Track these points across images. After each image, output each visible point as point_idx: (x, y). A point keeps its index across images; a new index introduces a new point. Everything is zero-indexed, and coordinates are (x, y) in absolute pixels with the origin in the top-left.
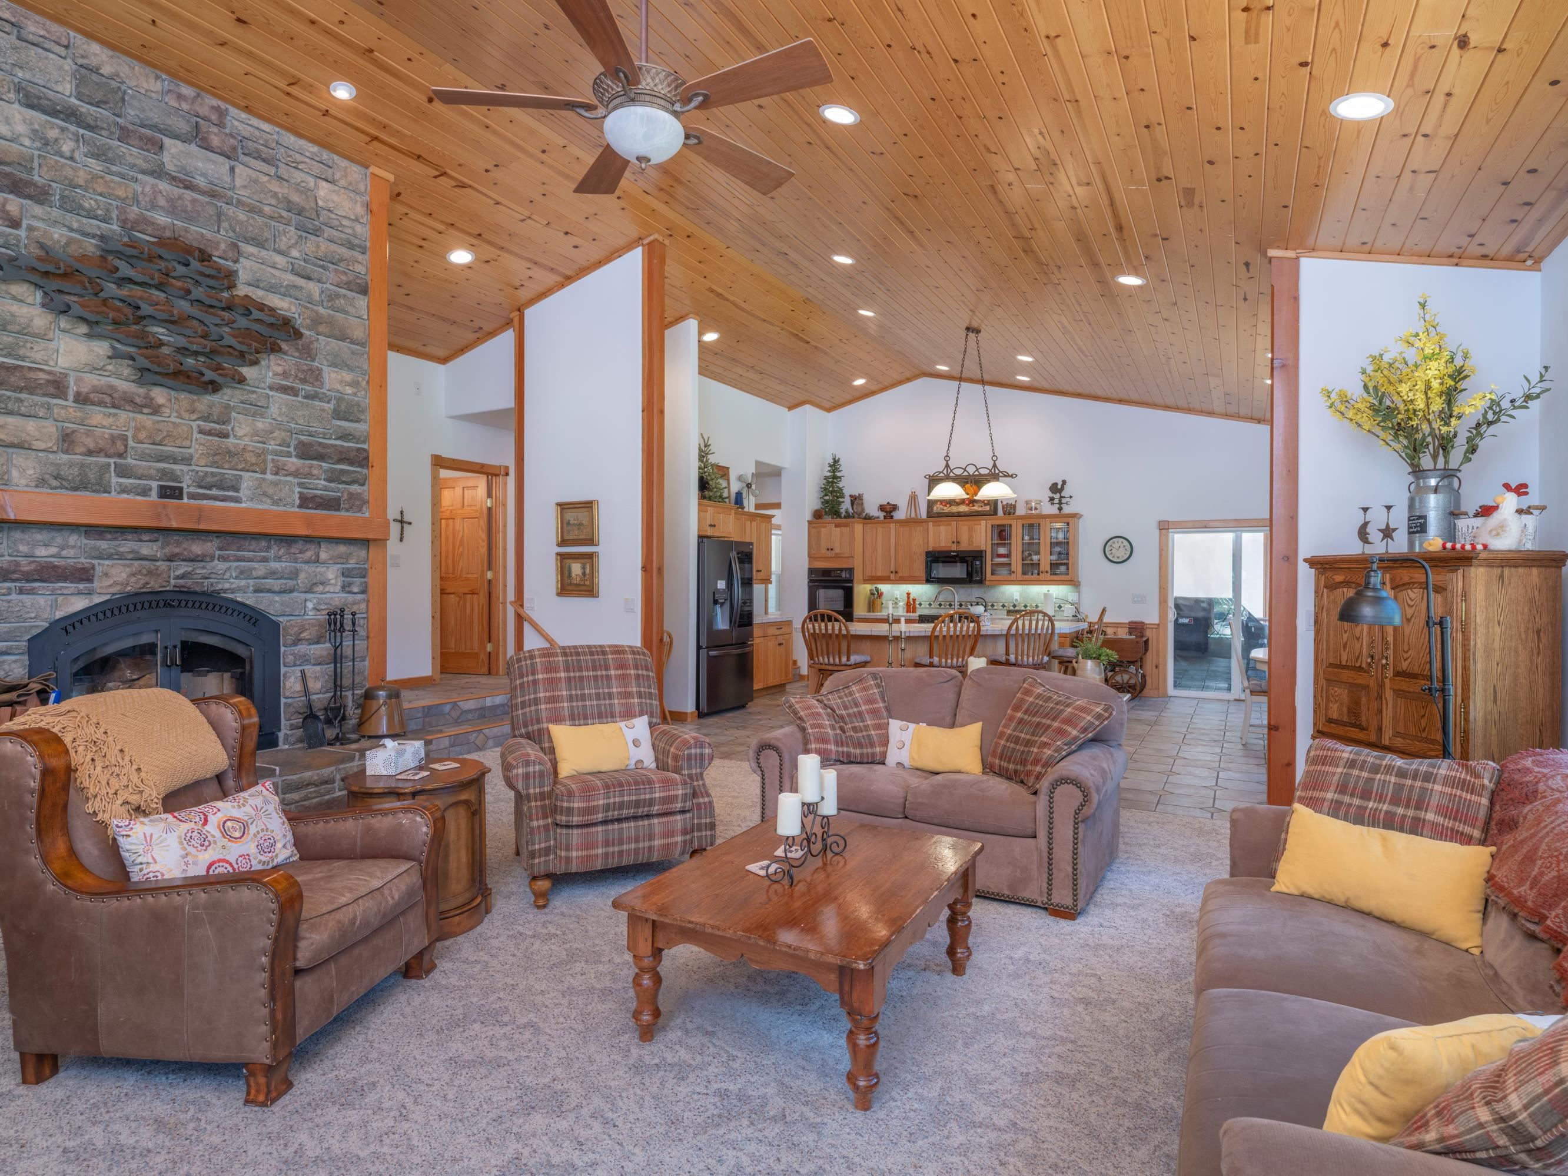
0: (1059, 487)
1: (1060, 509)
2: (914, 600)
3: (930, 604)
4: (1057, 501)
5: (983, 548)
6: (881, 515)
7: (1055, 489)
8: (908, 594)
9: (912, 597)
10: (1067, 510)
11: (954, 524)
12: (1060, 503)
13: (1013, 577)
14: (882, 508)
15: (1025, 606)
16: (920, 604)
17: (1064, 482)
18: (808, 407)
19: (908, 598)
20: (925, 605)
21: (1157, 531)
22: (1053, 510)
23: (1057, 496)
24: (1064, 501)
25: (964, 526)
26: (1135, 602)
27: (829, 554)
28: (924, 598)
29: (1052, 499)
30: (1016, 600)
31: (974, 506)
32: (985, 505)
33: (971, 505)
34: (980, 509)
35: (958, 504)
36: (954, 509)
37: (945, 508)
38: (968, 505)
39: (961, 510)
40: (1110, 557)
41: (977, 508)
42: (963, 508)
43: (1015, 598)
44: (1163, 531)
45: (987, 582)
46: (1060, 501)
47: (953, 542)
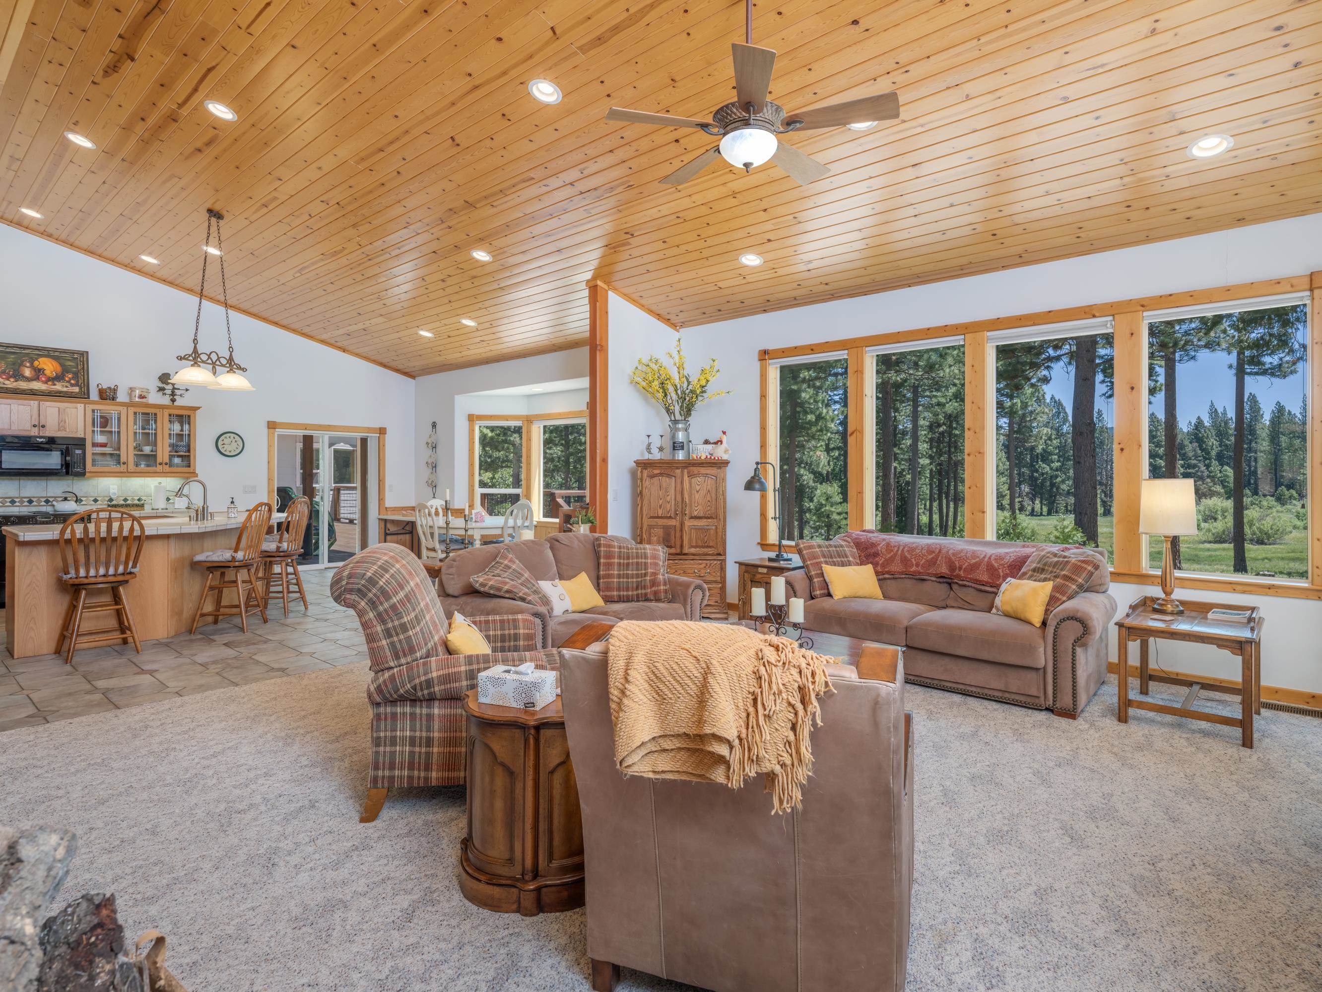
1: (173, 401)
4: (169, 392)
5: (80, 435)
7: (165, 379)
10: (179, 402)
11: (34, 404)
12: (173, 395)
13: (123, 468)
15: (128, 500)
21: (266, 430)
22: (166, 400)
23: (168, 387)
24: (177, 393)
26: (246, 493)
29: (161, 389)
30: (115, 494)
31: (55, 385)
32: (72, 385)
33: (50, 383)
34: (65, 389)
35: (29, 380)
36: (23, 385)
37: (7, 382)
38: (46, 382)
39: (36, 388)
40: (222, 451)
41: (59, 387)
42: (36, 385)
43: (112, 491)
44: (271, 430)
45: (87, 474)
46: (173, 392)
47: (35, 426)
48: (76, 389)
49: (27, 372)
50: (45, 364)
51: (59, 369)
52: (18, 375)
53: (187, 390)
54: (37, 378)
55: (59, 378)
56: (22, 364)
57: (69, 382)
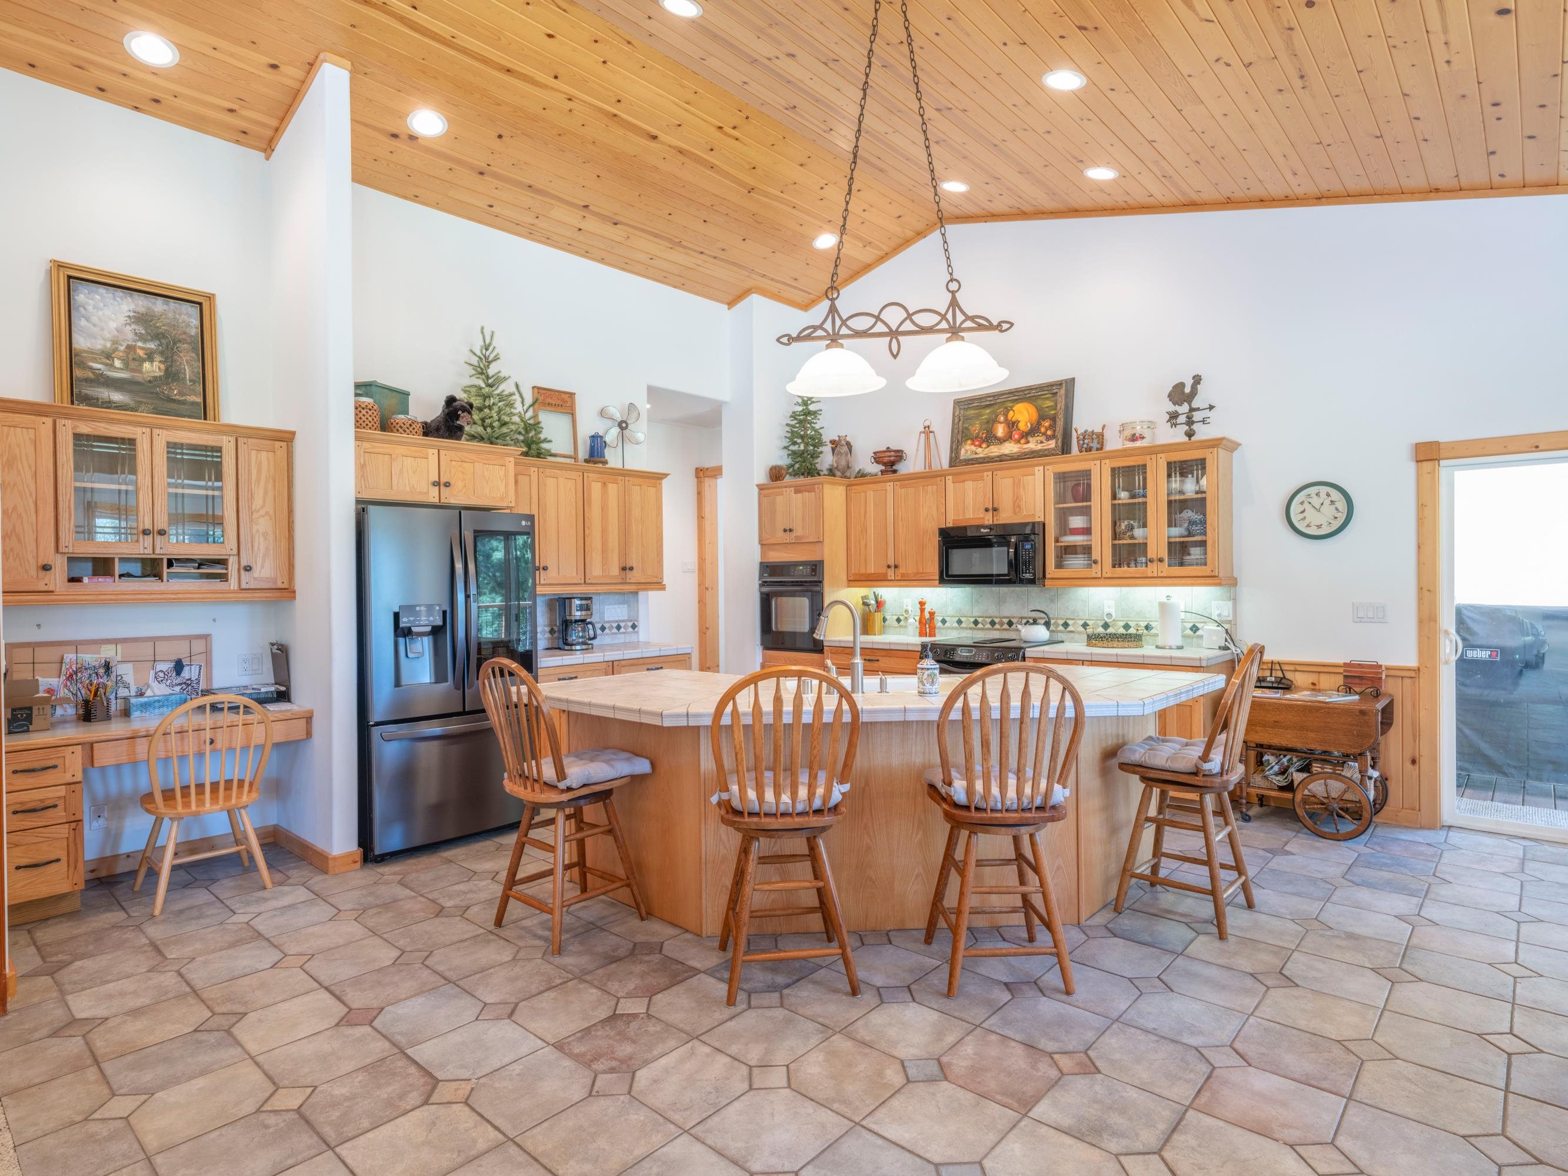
0: (1187, 390)
1: (1190, 434)
2: (932, 614)
3: (960, 622)
4: (1182, 419)
5: (1040, 517)
6: (876, 468)
7: (1180, 394)
8: (922, 604)
9: (928, 608)
10: (1203, 433)
11: (987, 476)
12: (1190, 422)
13: (1095, 571)
14: (878, 458)
15: (1127, 627)
16: (944, 621)
17: (1197, 380)
18: (755, 298)
19: (922, 610)
20: (952, 622)
21: (1412, 465)
22: (1175, 436)
23: (1185, 408)
24: (1197, 416)
25: (1005, 482)
26: (1360, 620)
27: (788, 538)
28: (950, 611)
29: (1173, 416)
30: (1109, 615)
31: (1028, 442)
32: (1049, 438)
33: (1023, 441)
34: (1039, 447)
35: (1001, 441)
36: (995, 450)
37: (979, 450)
38: (1018, 441)
39: (1007, 452)
40: (1301, 527)
41: (1033, 445)
42: (1010, 448)
43: (1107, 610)
44: (1427, 466)
45: (1047, 582)
46: (1189, 418)
47: (987, 510)
48: (1052, 444)
49: (1000, 431)
50: (1020, 412)
51: (1035, 416)
52: (990, 438)
53: (1211, 407)
54: (1009, 437)
55: (1033, 431)
56: (995, 421)
57: (1044, 434)
